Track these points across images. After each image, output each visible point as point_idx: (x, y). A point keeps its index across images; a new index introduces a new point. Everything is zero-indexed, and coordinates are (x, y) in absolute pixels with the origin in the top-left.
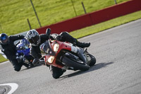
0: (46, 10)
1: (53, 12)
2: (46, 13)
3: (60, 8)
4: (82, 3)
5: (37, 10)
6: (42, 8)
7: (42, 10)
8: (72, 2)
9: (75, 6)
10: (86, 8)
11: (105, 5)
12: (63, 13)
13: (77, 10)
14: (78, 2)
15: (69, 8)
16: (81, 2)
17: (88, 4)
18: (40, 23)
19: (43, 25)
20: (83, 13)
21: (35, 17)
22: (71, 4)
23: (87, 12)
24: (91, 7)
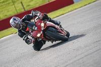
3: (3, 8)
4: (21, 3)
8: (13, 2)
9: (16, 5)
10: (25, 6)
11: (40, 3)
13: (17, 9)
14: (18, 2)
15: (11, 7)
16: (20, 1)
17: (26, 3)
20: (23, 10)
22: (12, 4)
23: (26, 9)
24: (29, 6)
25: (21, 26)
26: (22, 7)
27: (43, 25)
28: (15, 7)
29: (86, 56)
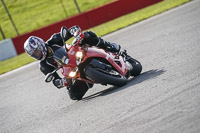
0: (24, 10)
1: (33, 13)
2: (24, 16)
3: (44, 8)
5: (11, 11)
6: (18, 8)
7: (18, 12)
10: (80, 5)
12: (48, 14)
13: (67, 9)
15: (56, 6)
18: (16, 30)
19: (21, 32)
20: (76, 12)
21: (9, 21)
23: (82, 10)
24: (86, 4)
25: (44, 54)
26: (75, 6)
27: (79, 55)
28: (63, 6)
29: (185, 91)
